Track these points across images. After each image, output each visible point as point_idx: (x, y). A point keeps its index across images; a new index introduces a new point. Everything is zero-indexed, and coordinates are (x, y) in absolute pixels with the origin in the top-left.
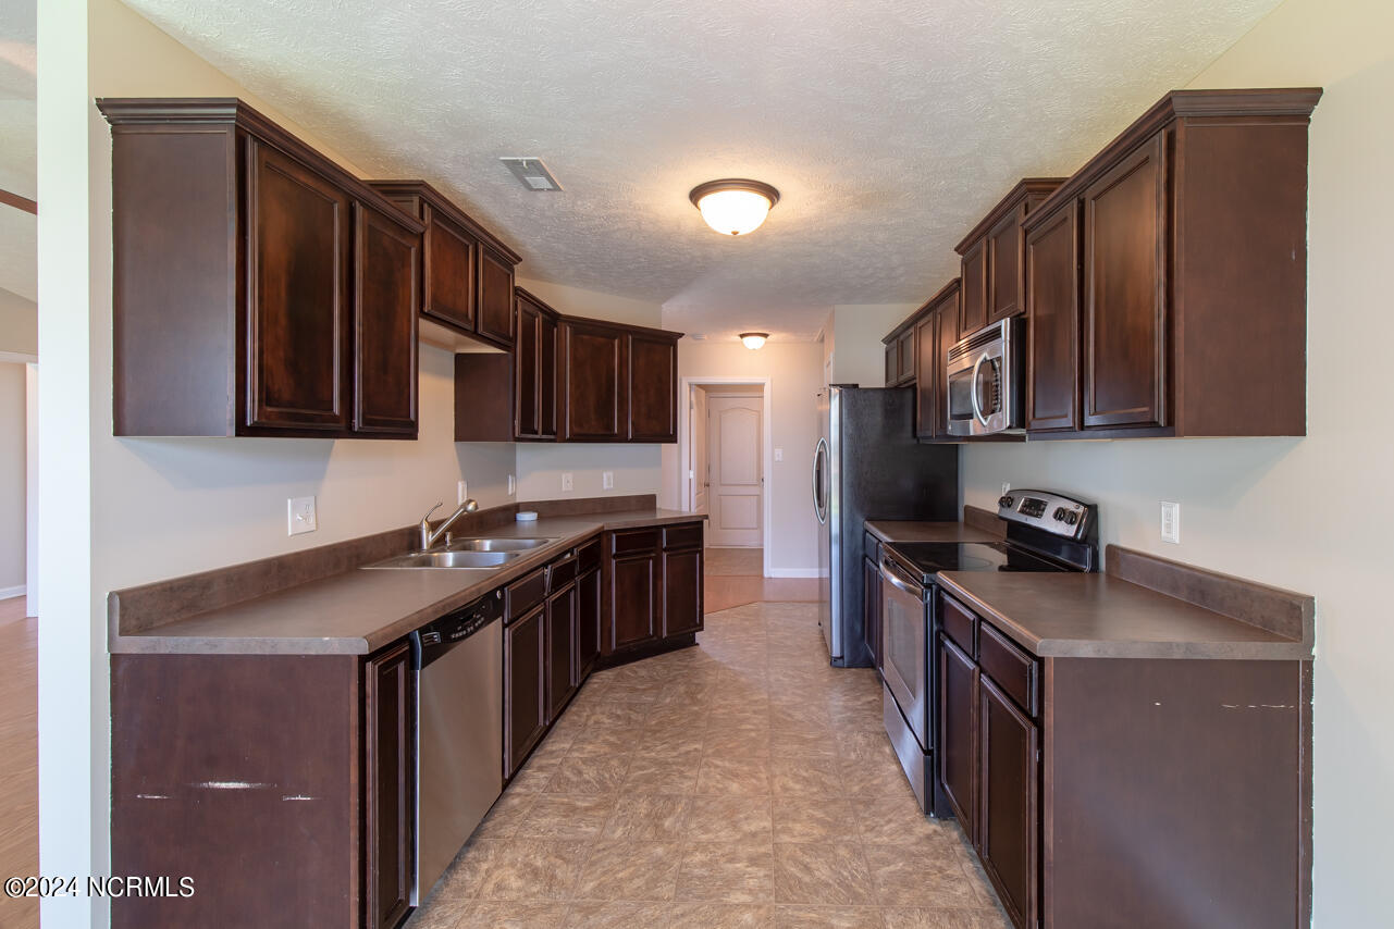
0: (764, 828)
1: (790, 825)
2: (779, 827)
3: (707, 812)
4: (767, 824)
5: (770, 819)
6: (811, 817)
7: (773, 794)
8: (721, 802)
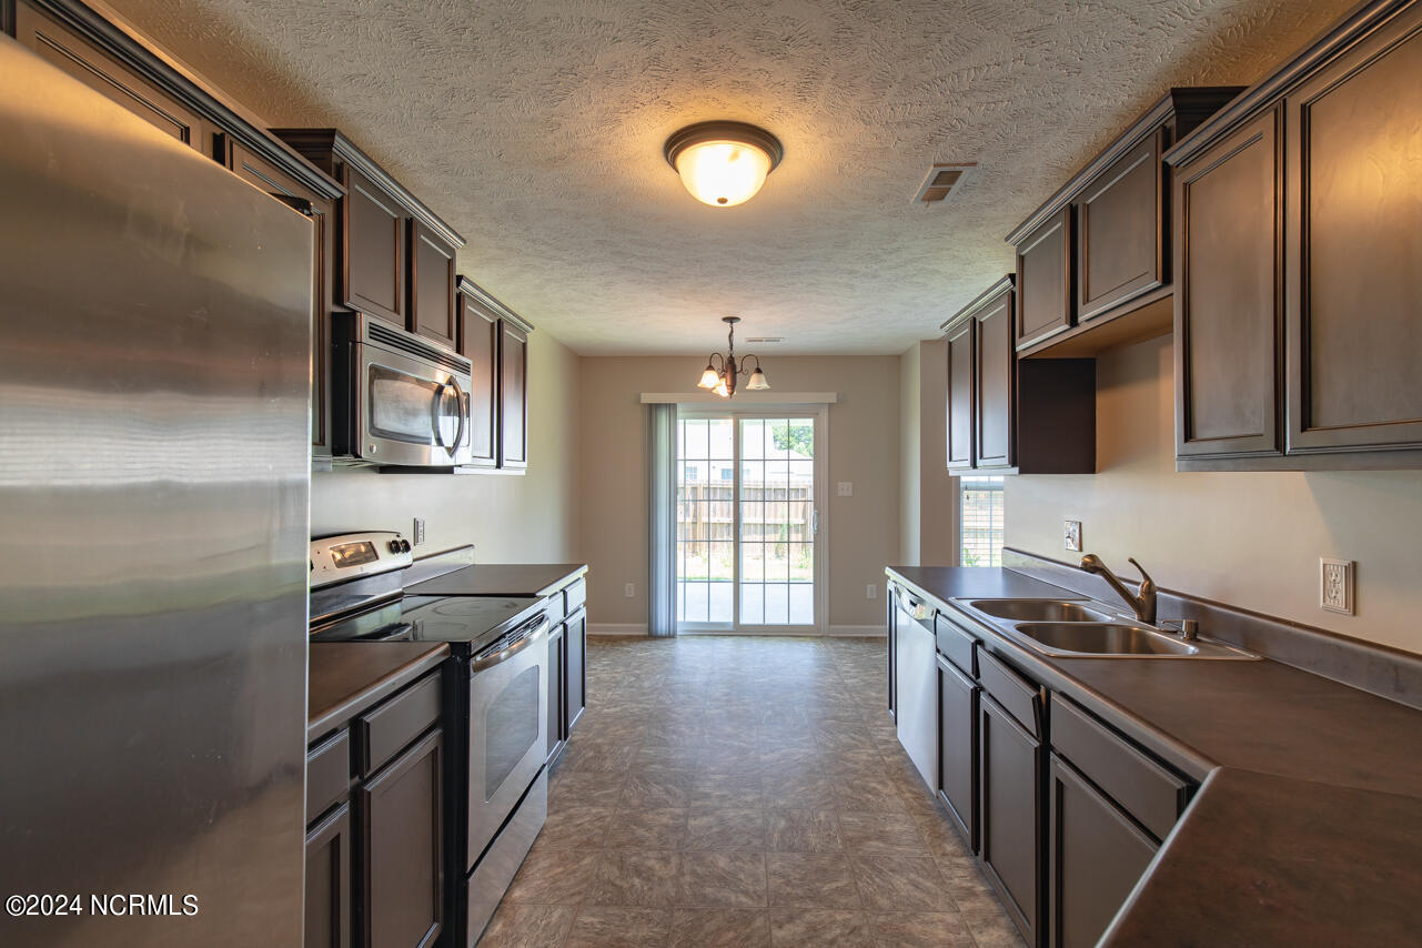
0: (695, 819)
1: (671, 822)
2: (682, 820)
3: (749, 833)
4: (692, 822)
5: (689, 827)
6: (650, 829)
7: (680, 854)
8: (735, 844)
